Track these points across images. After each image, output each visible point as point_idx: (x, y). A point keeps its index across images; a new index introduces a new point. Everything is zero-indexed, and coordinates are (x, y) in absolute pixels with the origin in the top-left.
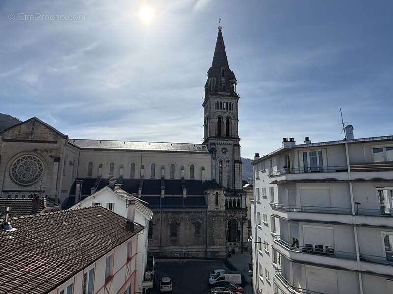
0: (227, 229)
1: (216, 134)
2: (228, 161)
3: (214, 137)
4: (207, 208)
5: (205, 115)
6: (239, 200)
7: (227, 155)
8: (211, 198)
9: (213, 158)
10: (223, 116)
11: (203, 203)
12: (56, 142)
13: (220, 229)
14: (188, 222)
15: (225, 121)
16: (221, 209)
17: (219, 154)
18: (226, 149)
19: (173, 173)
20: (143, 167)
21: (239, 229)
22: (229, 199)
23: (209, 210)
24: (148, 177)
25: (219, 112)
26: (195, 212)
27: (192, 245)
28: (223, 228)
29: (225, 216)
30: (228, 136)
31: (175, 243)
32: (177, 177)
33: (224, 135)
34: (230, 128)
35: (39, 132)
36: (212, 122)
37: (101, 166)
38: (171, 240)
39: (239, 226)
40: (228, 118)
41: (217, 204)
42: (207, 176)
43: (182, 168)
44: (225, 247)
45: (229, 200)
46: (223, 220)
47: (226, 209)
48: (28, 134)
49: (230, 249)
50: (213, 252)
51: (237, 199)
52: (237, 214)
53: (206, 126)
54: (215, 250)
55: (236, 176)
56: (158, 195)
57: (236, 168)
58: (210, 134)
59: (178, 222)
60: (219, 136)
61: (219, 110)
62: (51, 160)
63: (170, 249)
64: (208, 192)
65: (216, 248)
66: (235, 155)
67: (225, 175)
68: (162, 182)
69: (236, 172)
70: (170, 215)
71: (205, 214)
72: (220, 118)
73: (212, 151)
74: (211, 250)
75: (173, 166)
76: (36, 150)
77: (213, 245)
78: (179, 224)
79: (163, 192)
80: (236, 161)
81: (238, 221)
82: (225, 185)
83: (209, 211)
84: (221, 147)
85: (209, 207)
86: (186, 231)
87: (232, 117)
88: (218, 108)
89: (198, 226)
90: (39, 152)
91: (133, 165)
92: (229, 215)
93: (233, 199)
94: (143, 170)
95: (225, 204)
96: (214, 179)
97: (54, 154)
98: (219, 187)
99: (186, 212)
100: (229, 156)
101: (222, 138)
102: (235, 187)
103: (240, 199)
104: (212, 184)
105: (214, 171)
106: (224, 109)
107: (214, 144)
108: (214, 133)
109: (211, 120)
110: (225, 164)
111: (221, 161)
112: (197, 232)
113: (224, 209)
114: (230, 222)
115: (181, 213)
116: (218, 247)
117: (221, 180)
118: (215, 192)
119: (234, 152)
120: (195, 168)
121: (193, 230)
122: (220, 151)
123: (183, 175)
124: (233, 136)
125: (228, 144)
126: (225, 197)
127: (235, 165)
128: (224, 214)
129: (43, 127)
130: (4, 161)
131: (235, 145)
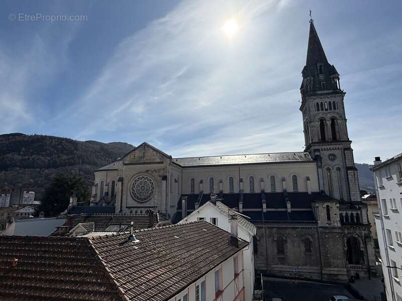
0: (346, 249)
1: (319, 139)
2: (338, 169)
3: (318, 143)
4: (316, 223)
5: (304, 119)
6: (357, 214)
7: (336, 162)
8: (321, 210)
9: (318, 167)
10: (326, 118)
11: (311, 217)
12: (162, 163)
13: (337, 248)
14: (296, 239)
15: (329, 123)
16: (336, 225)
17: (326, 161)
18: (334, 155)
19: (273, 185)
20: (241, 180)
21: (362, 249)
22: (344, 213)
23: (319, 225)
24: (247, 191)
25: (321, 114)
26: (304, 228)
27: (303, 265)
28: (340, 246)
29: (342, 233)
30: (335, 139)
31: (283, 261)
32: (279, 190)
33: (330, 139)
34: (337, 130)
35: (149, 154)
36: (313, 127)
37: (201, 182)
38: (279, 258)
39: (362, 245)
40: (333, 120)
41: (329, 218)
42: (313, 187)
43: (283, 180)
44: (345, 270)
45: (344, 215)
46: (340, 237)
47: (342, 225)
48: (141, 158)
49: (353, 273)
50: (330, 274)
51: (355, 213)
52: (358, 232)
53: (306, 131)
54: (332, 272)
55: (351, 186)
56: (259, 210)
57: (349, 176)
58: (312, 140)
59: (284, 238)
60: (323, 140)
61: (320, 112)
62: (160, 179)
63: (278, 267)
64: (317, 205)
65: (334, 270)
66: (347, 161)
67: (336, 185)
68: (263, 195)
69: (350, 181)
70: (274, 230)
71: (315, 230)
72: (322, 121)
73: (317, 159)
74: (328, 272)
75: (273, 178)
76: (148, 171)
77: (330, 266)
78: (286, 241)
79: (264, 206)
80: (348, 168)
81: (360, 238)
82: (337, 196)
83: (321, 227)
84: (326, 153)
85: (319, 222)
86: (294, 249)
87: (338, 117)
88: (318, 110)
89: (308, 244)
90: (150, 172)
91: (231, 180)
92: (346, 232)
93: (349, 213)
94: (241, 183)
95: (339, 219)
96: (322, 190)
97: (162, 173)
98: (330, 199)
99: (292, 228)
100: (338, 162)
101: (327, 142)
102: (350, 199)
103: (359, 212)
104: (321, 196)
105: (321, 182)
106: (326, 110)
107: (318, 150)
108: (317, 139)
109: (312, 124)
110: (334, 174)
111: (329, 169)
112: (308, 250)
113: (339, 225)
114: (349, 242)
115: (286, 228)
116: (336, 269)
117: (331, 192)
118: (325, 205)
119: (345, 157)
120: (298, 179)
121: (303, 249)
122: (327, 158)
123: (284, 187)
124: (341, 140)
125: (336, 149)
126: (339, 210)
127: (347, 173)
128: (340, 231)
129: (151, 150)
130: (125, 182)
131: (345, 149)
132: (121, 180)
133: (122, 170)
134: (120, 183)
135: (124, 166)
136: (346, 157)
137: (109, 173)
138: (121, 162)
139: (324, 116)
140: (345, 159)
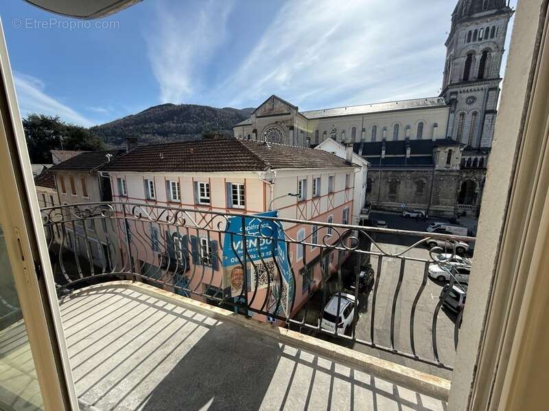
0: (459, 191)
1: (460, 80)
2: (475, 114)
3: (457, 84)
4: (434, 167)
5: (447, 56)
6: (483, 159)
7: (475, 105)
8: (442, 155)
9: (451, 112)
10: (477, 51)
11: (431, 162)
12: (289, 114)
13: (450, 189)
14: (410, 181)
15: (478, 57)
16: (454, 168)
17: (462, 105)
18: (474, 98)
19: (396, 133)
20: (364, 130)
21: (476, 192)
22: (467, 158)
23: (436, 169)
24: (368, 140)
25: (471, 47)
26: (419, 171)
27: (412, 202)
28: (453, 188)
29: (458, 176)
30: (481, 78)
31: (393, 199)
32: (401, 138)
33: (475, 78)
34: (487, 66)
35: (278, 105)
36: (456, 64)
37: (325, 133)
38: (390, 197)
39: (478, 188)
40: (485, 53)
41: (448, 162)
42: (439, 134)
43: (408, 127)
44: (453, 207)
45: (467, 160)
46: (455, 179)
47: (461, 169)
48: (270, 110)
50: (437, 211)
51: (479, 158)
52: (477, 176)
53: (446, 73)
54: (438, 209)
55: (484, 131)
56: (379, 156)
57: (486, 121)
58: (451, 81)
59: (398, 180)
60: (466, 80)
61: (471, 43)
62: (287, 129)
63: (388, 204)
64: (439, 149)
65: (440, 207)
66: (488, 103)
67: (466, 131)
68: (384, 143)
69: (485, 126)
70: (389, 173)
71: (431, 173)
72: (470, 56)
73: (452, 103)
74: (435, 209)
75: (397, 126)
76: (277, 122)
77: (438, 204)
78: (399, 182)
79: (383, 152)
80: (487, 112)
81: (477, 182)
82: (465, 141)
83: (437, 170)
84: (465, 96)
85: (437, 166)
86: (406, 189)
87: (493, 48)
88: (469, 41)
89: (420, 185)
90: (279, 123)
91: (354, 130)
92: (464, 175)
93: (473, 158)
94: (363, 133)
95: (459, 163)
96: (449, 137)
97: (289, 124)
98: (455, 143)
99: (407, 171)
100: (477, 106)
101: (470, 82)
102: (480, 145)
103: (485, 157)
104: (447, 142)
105: (450, 128)
106: (480, 39)
107: (456, 93)
108: (458, 79)
109: (456, 61)
110: (468, 118)
111: (463, 115)
112: (420, 190)
113: (458, 168)
114: (464, 185)
115: (402, 171)
116: (444, 206)
117: (459, 137)
118: (447, 150)
119: (487, 99)
120: (425, 126)
121: (415, 188)
122: (464, 101)
123: (407, 135)
124: (489, 78)
125: (478, 90)
126: (462, 155)
127: (484, 117)
128: (458, 174)
129: (280, 102)
130: (258, 133)
131: (491, 89)
132: (255, 131)
133: (255, 123)
134: (255, 134)
135: (258, 119)
136: (489, 98)
137: (245, 128)
138: (254, 115)
139: (474, 49)
140: (487, 101)
